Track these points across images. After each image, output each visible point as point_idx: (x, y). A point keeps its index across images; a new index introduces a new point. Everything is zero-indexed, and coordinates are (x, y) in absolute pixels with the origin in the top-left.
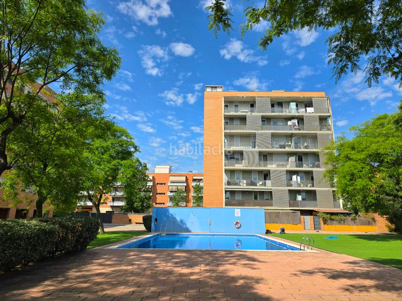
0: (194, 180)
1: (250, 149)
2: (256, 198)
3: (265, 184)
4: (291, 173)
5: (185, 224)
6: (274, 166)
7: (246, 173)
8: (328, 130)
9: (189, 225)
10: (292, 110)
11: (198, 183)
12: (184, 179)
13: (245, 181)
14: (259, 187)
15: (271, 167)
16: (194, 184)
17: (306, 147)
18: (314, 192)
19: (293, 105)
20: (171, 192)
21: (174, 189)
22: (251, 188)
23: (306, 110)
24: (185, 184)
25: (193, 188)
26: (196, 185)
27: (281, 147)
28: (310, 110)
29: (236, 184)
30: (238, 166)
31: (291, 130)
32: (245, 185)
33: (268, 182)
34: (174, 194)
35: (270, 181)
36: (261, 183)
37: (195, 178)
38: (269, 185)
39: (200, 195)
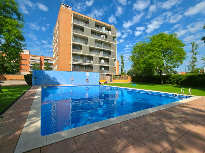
0: (45, 60)
1: (85, 45)
2: (85, 68)
3: (90, 62)
4: (101, 58)
5: (56, 80)
6: (94, 54)
7: (82, 56)
8: (115, 43)
9: (59, 81)
10: (103, 30)
11: (47, 61)
12: (39, 58)
13: (81, 60)
14: (87, 63)
15: (93, 54)
16: (45, 61)
17: (107, 48)
18: (108, 67)
19: (104, 28)
20: (31, 64)
21: (33, 63)
22: (84, 63)
23: (108, 32)
24: (40, 61)
25: (44, 63)
26: (46, 62)
27: (98, 46)
28: (110, 32)
29: (77, 61)
30: (78, 53)
31: (102, 39)
32: (81, 62)
33: (92, 62)
34: (33, 65)
35: (93, 61)
36: (88, 62)
37: (45, 58)
38: (92, 63)
39: (48, 67)
